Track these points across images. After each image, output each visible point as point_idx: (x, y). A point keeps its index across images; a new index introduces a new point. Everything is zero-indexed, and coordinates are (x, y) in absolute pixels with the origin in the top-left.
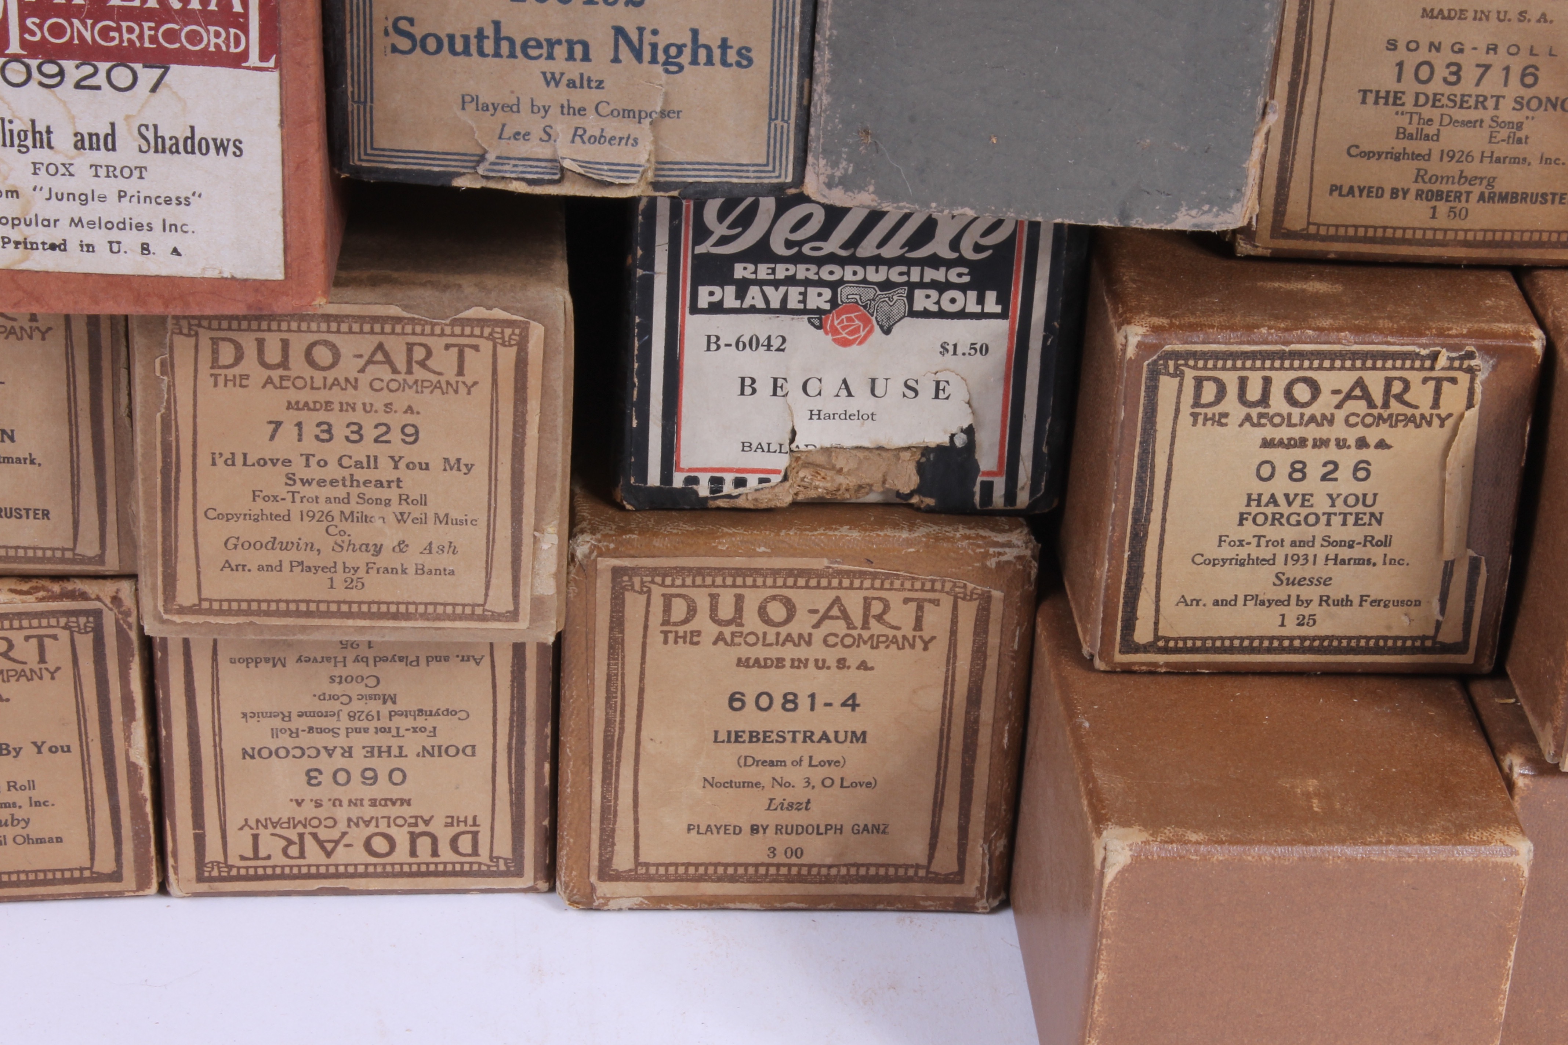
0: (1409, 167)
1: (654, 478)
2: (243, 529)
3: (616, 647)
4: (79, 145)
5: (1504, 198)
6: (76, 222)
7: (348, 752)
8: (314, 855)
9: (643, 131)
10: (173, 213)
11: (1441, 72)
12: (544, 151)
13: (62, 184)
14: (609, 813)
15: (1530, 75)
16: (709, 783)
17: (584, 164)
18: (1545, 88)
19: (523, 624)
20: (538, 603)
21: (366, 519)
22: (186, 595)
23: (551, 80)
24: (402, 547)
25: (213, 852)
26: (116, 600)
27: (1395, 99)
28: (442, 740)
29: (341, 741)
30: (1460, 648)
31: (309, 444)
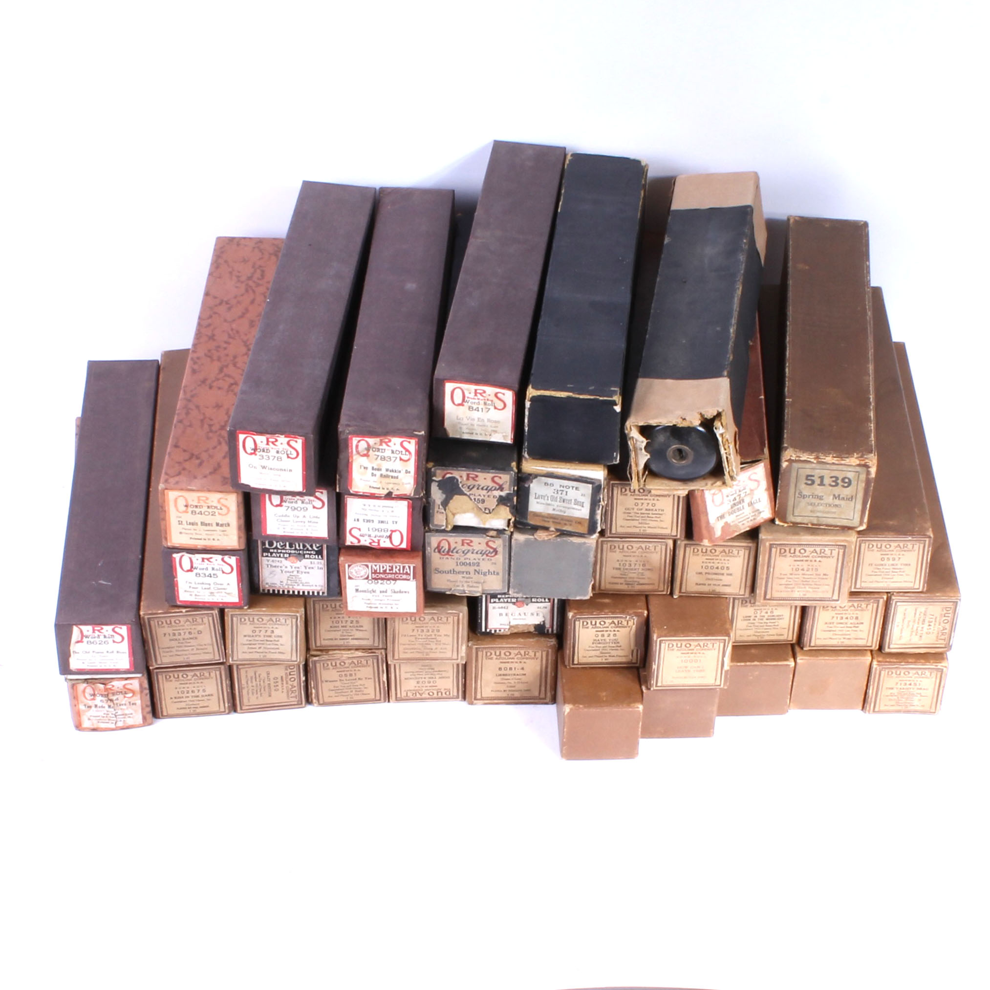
0: (623, 580)
1: (483, 630)
2: (407, 646)
3: (477, 660)
4: (381, 592)
5: (641, 584)
6: (380, 604)
7: (425, 678)
8: (418, 696)
9: (480, 585)
10: (397, 602)
11: (627, 565)
12: (462, 589)
13: (377, 598)
14: (476, 689)
15: (644, 565)
16: (496, 683)
17: (469, 591)
18: (647, 567)
19: (459, 661)
20: (462, 657)
21: (430, 644)
22: (396, 657)
23: (463, 577)
24: (436, 649)
25: (399, 695)
26: (381, 653)
27: (620, 569)
28: (443, 675)
29: (424, 676)
30: (636, 663)
31: (419, 633)
